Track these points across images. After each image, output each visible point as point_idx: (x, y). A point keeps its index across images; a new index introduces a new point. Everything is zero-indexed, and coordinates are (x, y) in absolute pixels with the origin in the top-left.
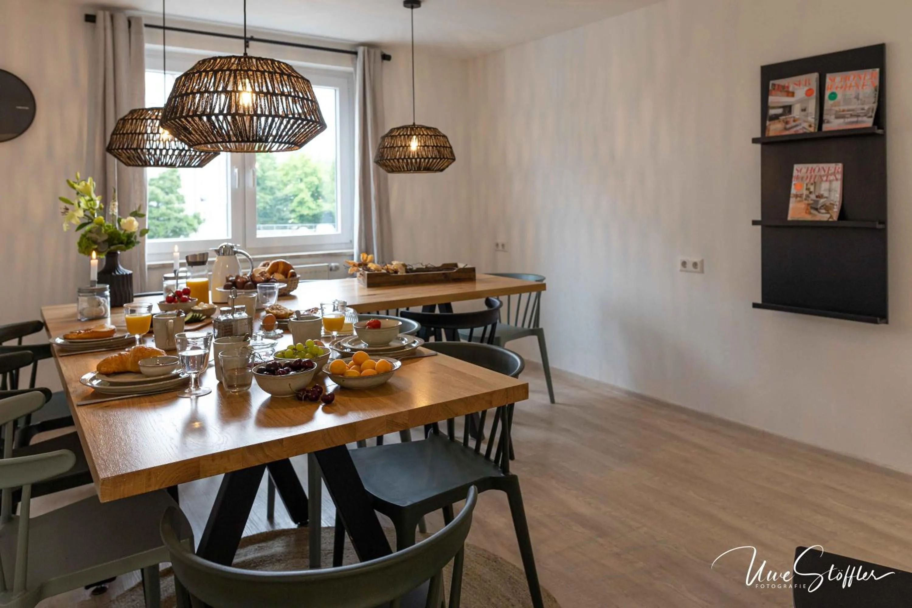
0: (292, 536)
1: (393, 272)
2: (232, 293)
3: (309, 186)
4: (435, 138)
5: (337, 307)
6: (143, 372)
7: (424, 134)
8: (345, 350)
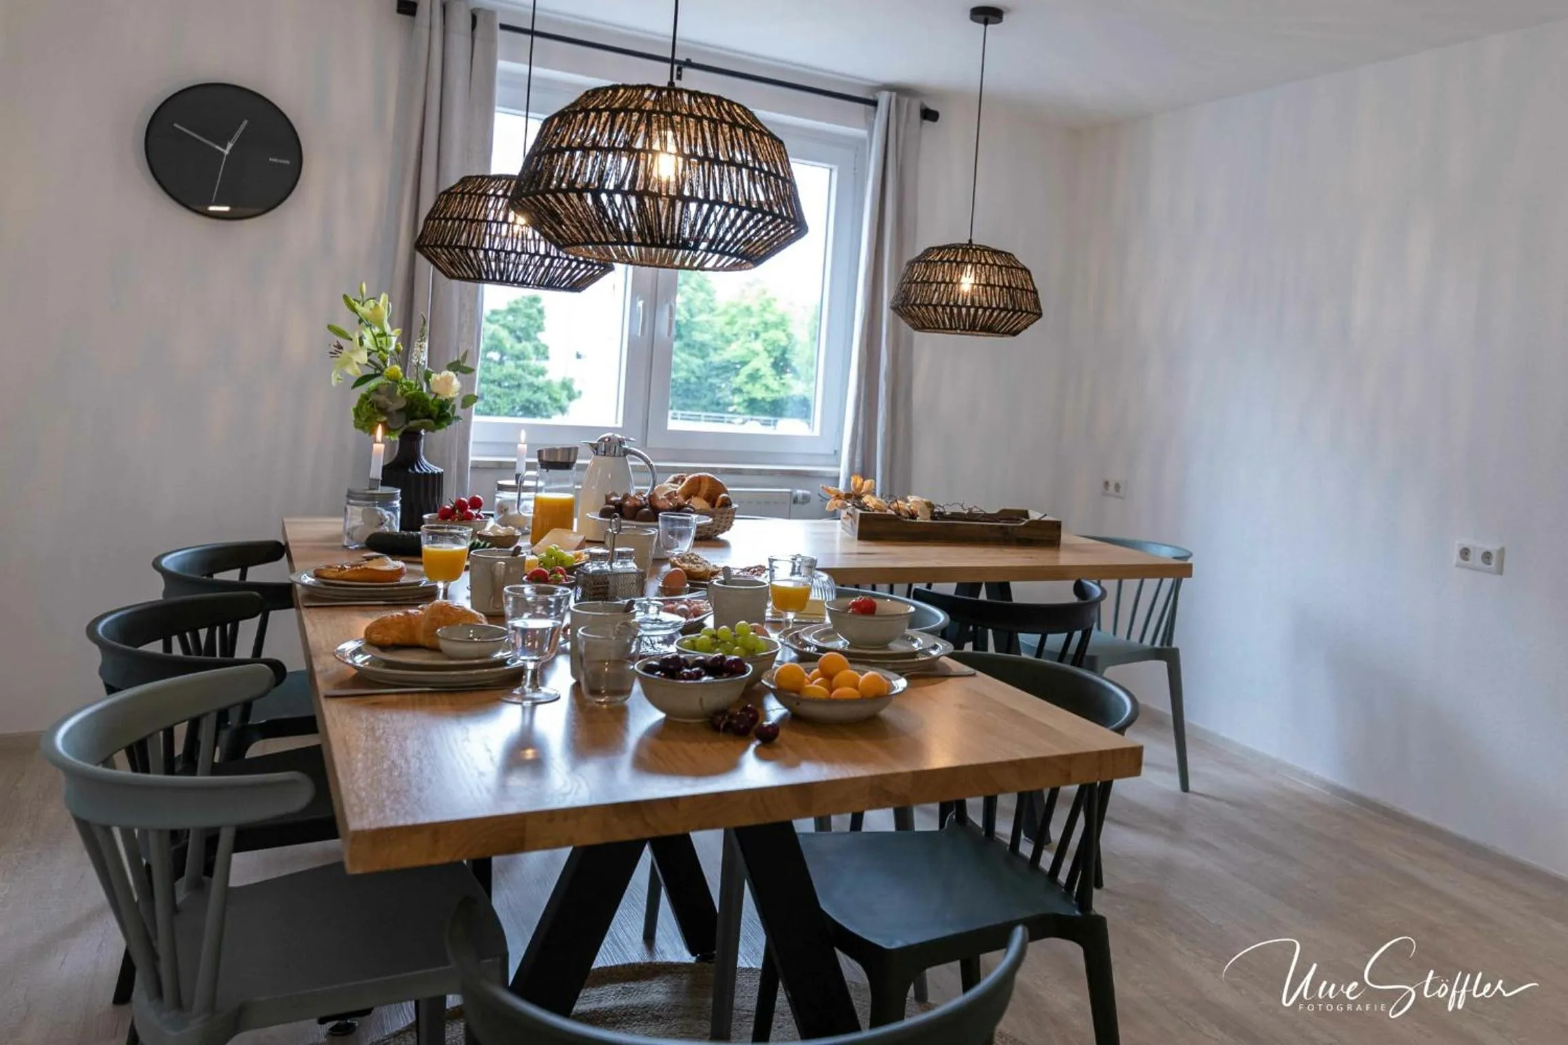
0: (685, 975)
1: (907, 516)
2: (613, 525)
3: (770, 348)
4: (1007, 272)
5: (799, 567)
6: (444, 650)
7: (987, 263)
8: (808, 649)
